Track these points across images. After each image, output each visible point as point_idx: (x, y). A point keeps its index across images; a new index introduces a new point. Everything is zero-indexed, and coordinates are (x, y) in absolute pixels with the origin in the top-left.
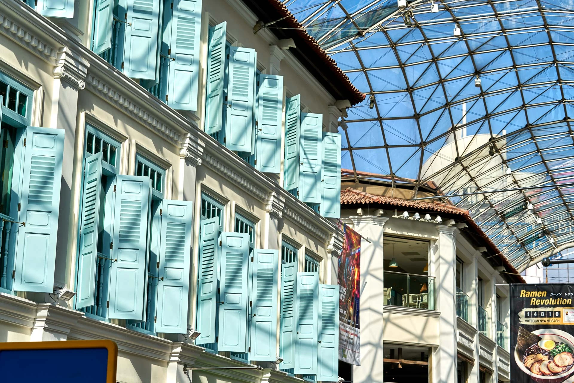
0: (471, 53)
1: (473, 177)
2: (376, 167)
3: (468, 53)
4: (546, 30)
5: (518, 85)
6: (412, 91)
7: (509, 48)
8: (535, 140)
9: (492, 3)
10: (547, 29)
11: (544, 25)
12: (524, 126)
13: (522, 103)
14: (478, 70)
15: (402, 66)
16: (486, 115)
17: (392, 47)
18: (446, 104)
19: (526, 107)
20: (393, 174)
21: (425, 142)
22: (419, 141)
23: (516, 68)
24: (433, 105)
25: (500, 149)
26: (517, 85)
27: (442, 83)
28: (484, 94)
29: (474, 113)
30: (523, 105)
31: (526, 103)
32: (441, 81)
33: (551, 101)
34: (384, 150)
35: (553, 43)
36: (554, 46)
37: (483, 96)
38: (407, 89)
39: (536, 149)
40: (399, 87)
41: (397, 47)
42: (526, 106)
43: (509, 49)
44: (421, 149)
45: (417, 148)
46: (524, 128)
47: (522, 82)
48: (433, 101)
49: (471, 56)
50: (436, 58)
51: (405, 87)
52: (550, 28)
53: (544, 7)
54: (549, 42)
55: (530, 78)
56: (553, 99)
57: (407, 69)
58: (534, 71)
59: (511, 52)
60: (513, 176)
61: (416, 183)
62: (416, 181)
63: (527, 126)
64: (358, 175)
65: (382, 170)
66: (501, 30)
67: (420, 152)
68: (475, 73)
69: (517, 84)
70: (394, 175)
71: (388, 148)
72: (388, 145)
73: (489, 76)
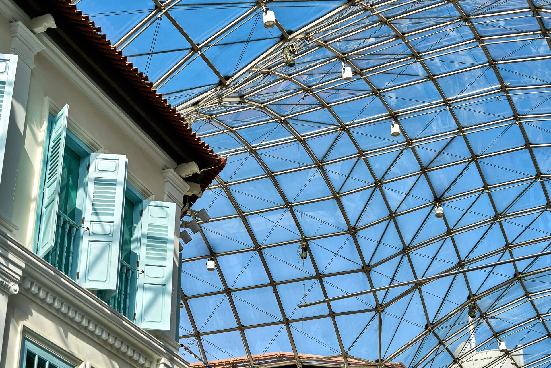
0: (425, 170)
1: (456, 357)
2: (323, 345)
3: (421, 170)
4: (517, 122)
5: (495, 216)
6: (356, 233)
7: (474, 158)
8: (531, 298)
9: (434, 78)
10: (517, 120)
11: (514, 116)
12: (512, 275)
13: (505, 243)
14: (438, 197)
15: (337, 196)
16: (459, 263)
17: (318, 167)
18: (403, 249)
19: (510, 248)
20: (346, 352)
21: (381, 305)
22: (374, 304)
23: (488, 189)
24: (386, 252)
25: (485, 313)
26: (493, 216)
27: (394, 218)
28: (451, 231)
29: (442, 261)
30: (506, 246)
31: (510, 242)
32: (392, 216)
33: (543, 236)
34: (329, 320)
35: (531, 146)
36: (533, 149)
37: (451, 233)
38: (348, 230)
39: (536, 314)
40: (338, 228)
41: (325, 166)
42: (510, 246)
43: (473, 160)
44: (377, 316)
45: (373, 313)
46: (513, 278)
47: (500, 211)
48: (385, 245)
49: (425, 173)
50: (380, 181)
51: (346, 228)
52: (521, 119)
53: (508, 84)
54: (526, 145)
55: (510, 204)
56: (545, 232)
57: (344, 200)
58: (513, 192)
59: (476, 162)
60: (511, 357)
61: (376, 363)
62: (377, 361)
63: (515, 275)
64: (300, 358)
65: (330, 348)
66: (458, 129)
67: (376, 319)
68: (435, 201)
69: (494, 214)
70: (347, 354)
71: (335, 317)
72: (334, 313)
73: (454, 203)
